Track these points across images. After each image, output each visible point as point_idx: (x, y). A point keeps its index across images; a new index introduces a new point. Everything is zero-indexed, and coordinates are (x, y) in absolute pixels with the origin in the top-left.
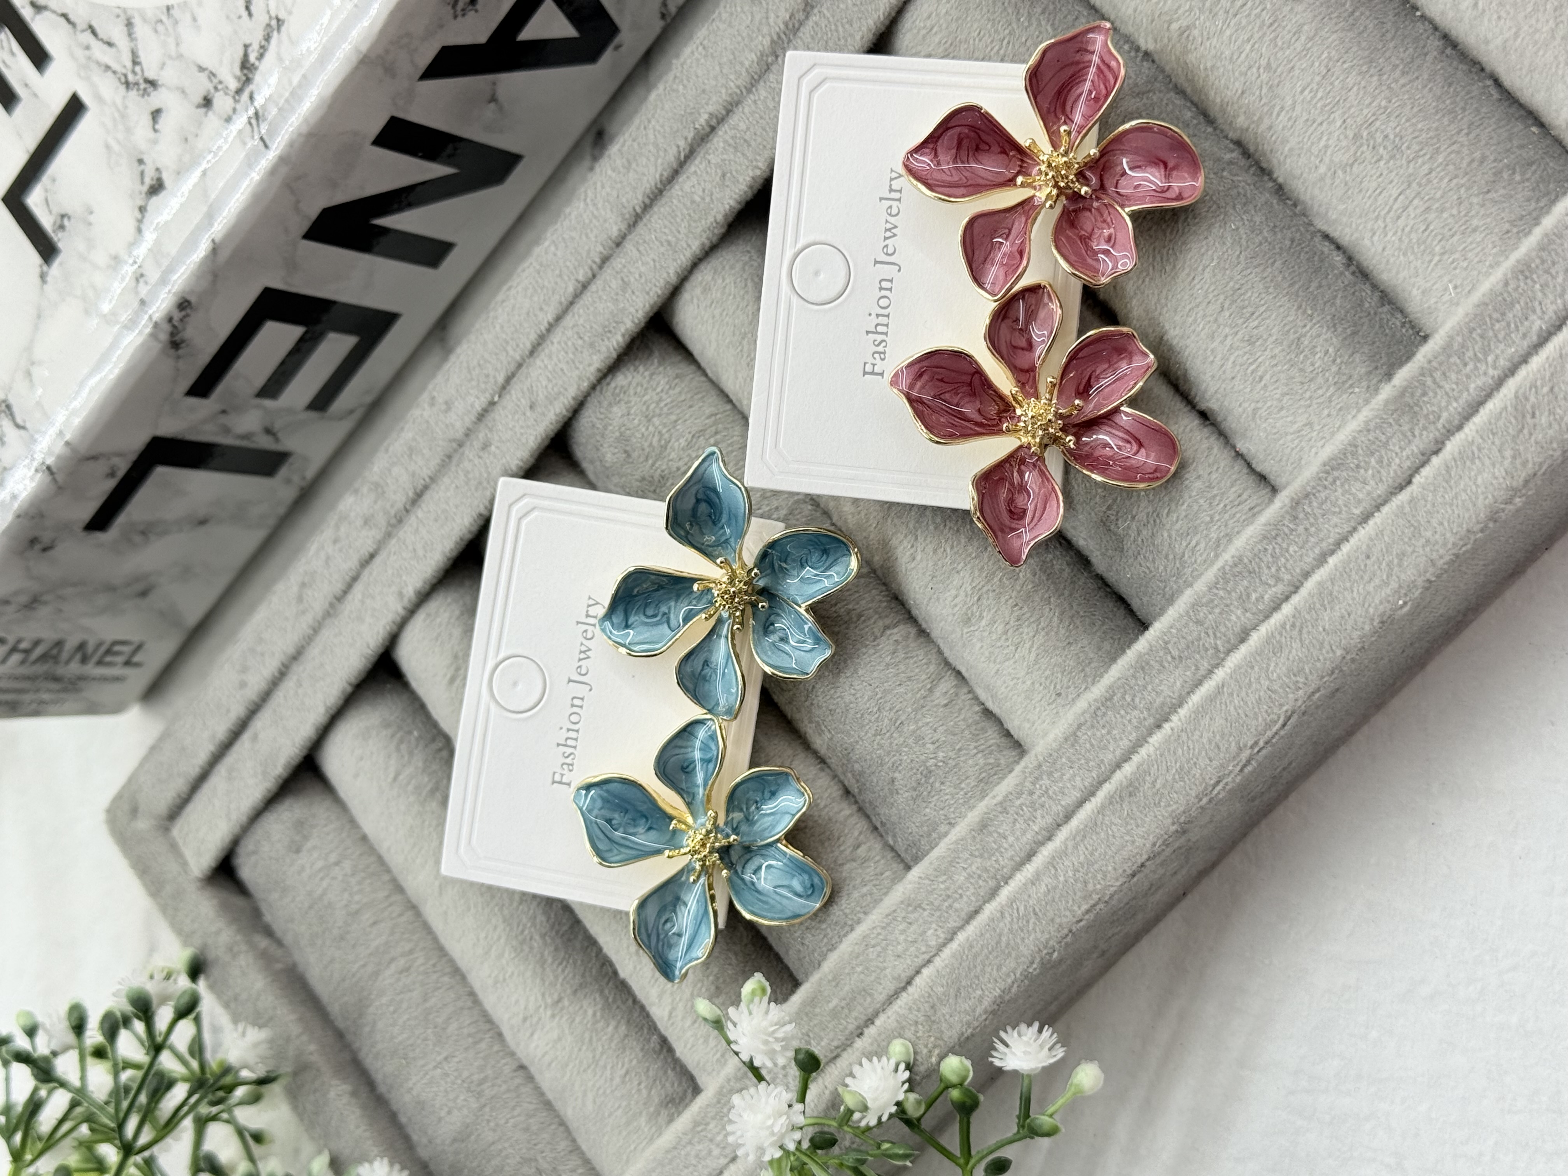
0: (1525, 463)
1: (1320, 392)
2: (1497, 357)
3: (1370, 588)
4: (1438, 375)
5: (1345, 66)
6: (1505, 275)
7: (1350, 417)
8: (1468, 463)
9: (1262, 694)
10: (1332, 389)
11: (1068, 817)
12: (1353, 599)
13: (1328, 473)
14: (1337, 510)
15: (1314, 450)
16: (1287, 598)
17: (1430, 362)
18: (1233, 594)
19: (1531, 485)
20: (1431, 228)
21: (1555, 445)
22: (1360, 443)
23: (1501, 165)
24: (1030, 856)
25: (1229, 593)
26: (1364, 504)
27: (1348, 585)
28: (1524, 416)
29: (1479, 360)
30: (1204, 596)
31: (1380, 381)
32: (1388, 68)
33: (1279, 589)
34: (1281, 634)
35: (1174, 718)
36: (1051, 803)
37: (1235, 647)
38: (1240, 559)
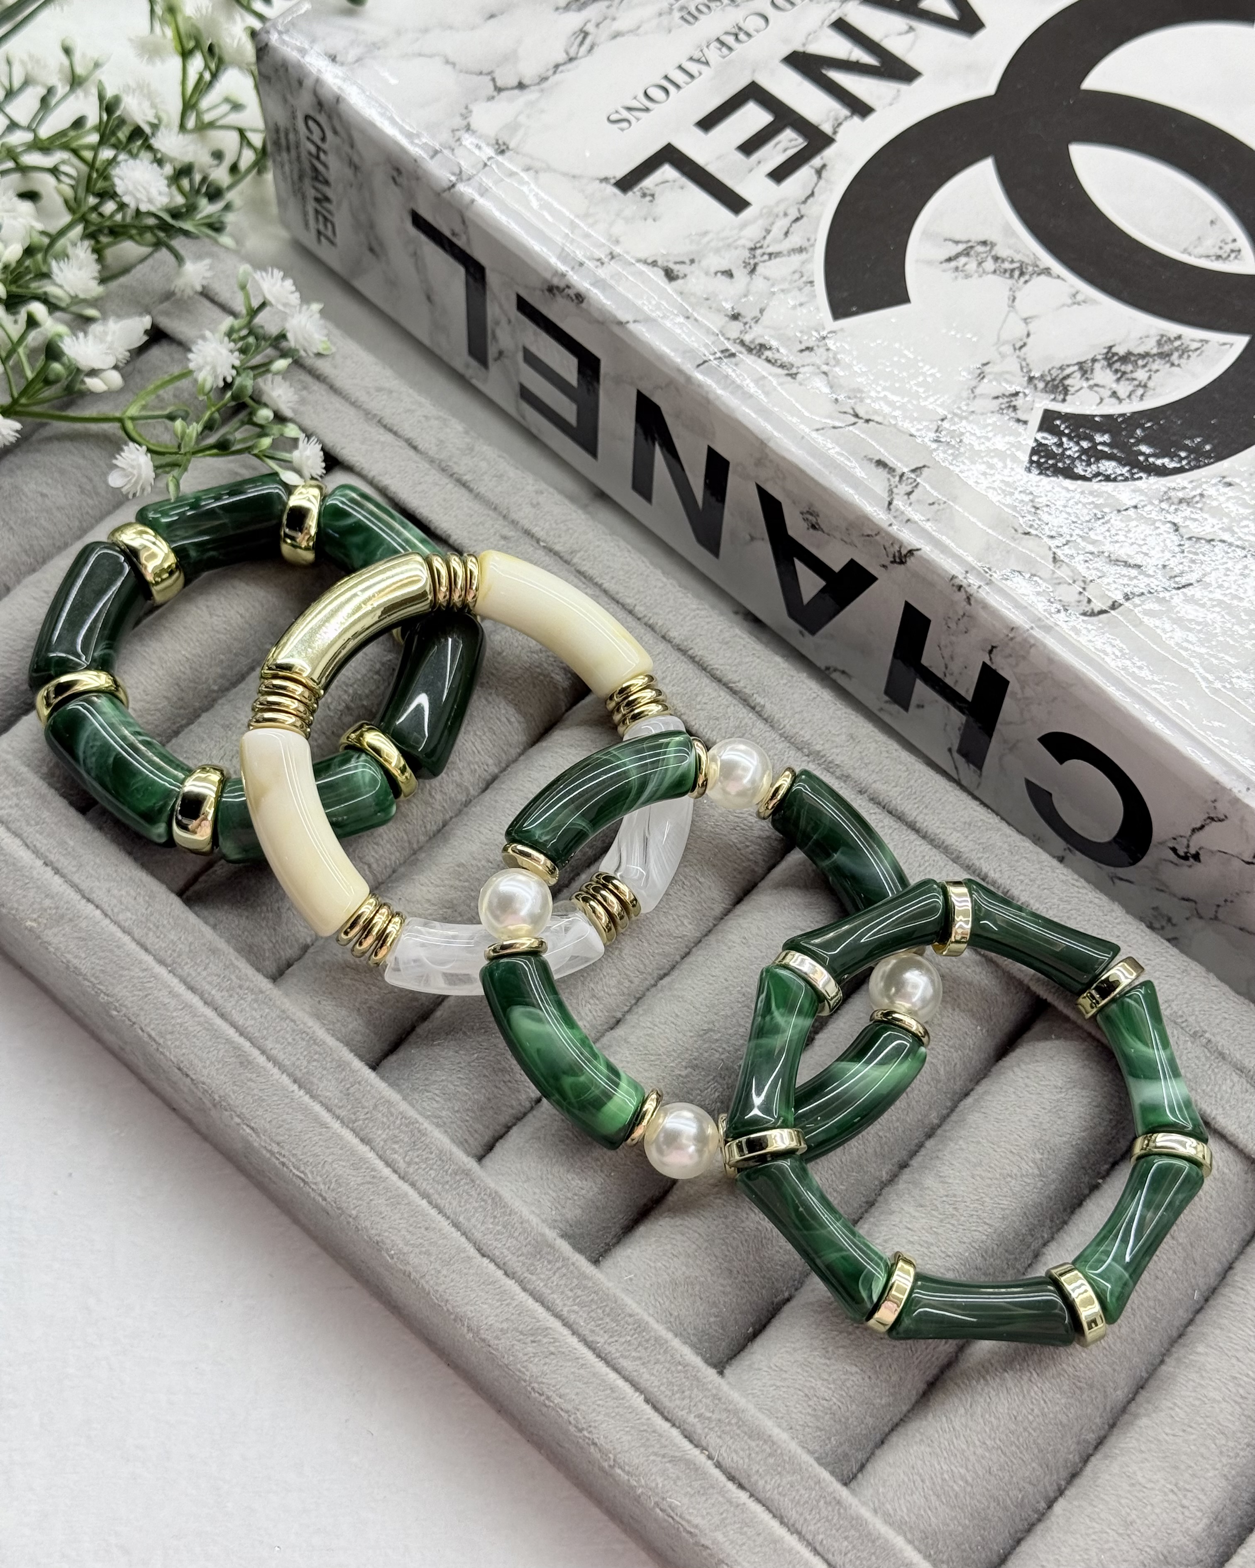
0: (497, 1338)
1: (552, 1186)
2: (577, 1313)
3: (403, 1232)
4: (564, 1270)
6: (637, 1315)
7: (532, 1209)
8: (498, 1297)
9: (321, 1157)
10: (554, 1195)
11: (222, 1016)
12: (395, 1220)
13: (490, 1195)
14: (462, 1204)
15: (508, 1185)
16: (395, 1171)
17: (573, 1264)
18: (397, 1131)
19: (482, 1344)
22: (512, 1217)
23: (721, 1307)
24: (192, 989)
25: (398, 1128)
26: (466, 1224)
27: (406, 1215)
28: (532, 1335)
30: (396, 1110)
31: (561, 1229)
33: (402, 1165)
34: (367, 1168)
35: (302, 1092)
36: (233, 1003)
37: (357, 1135)
38: (424, 1135)
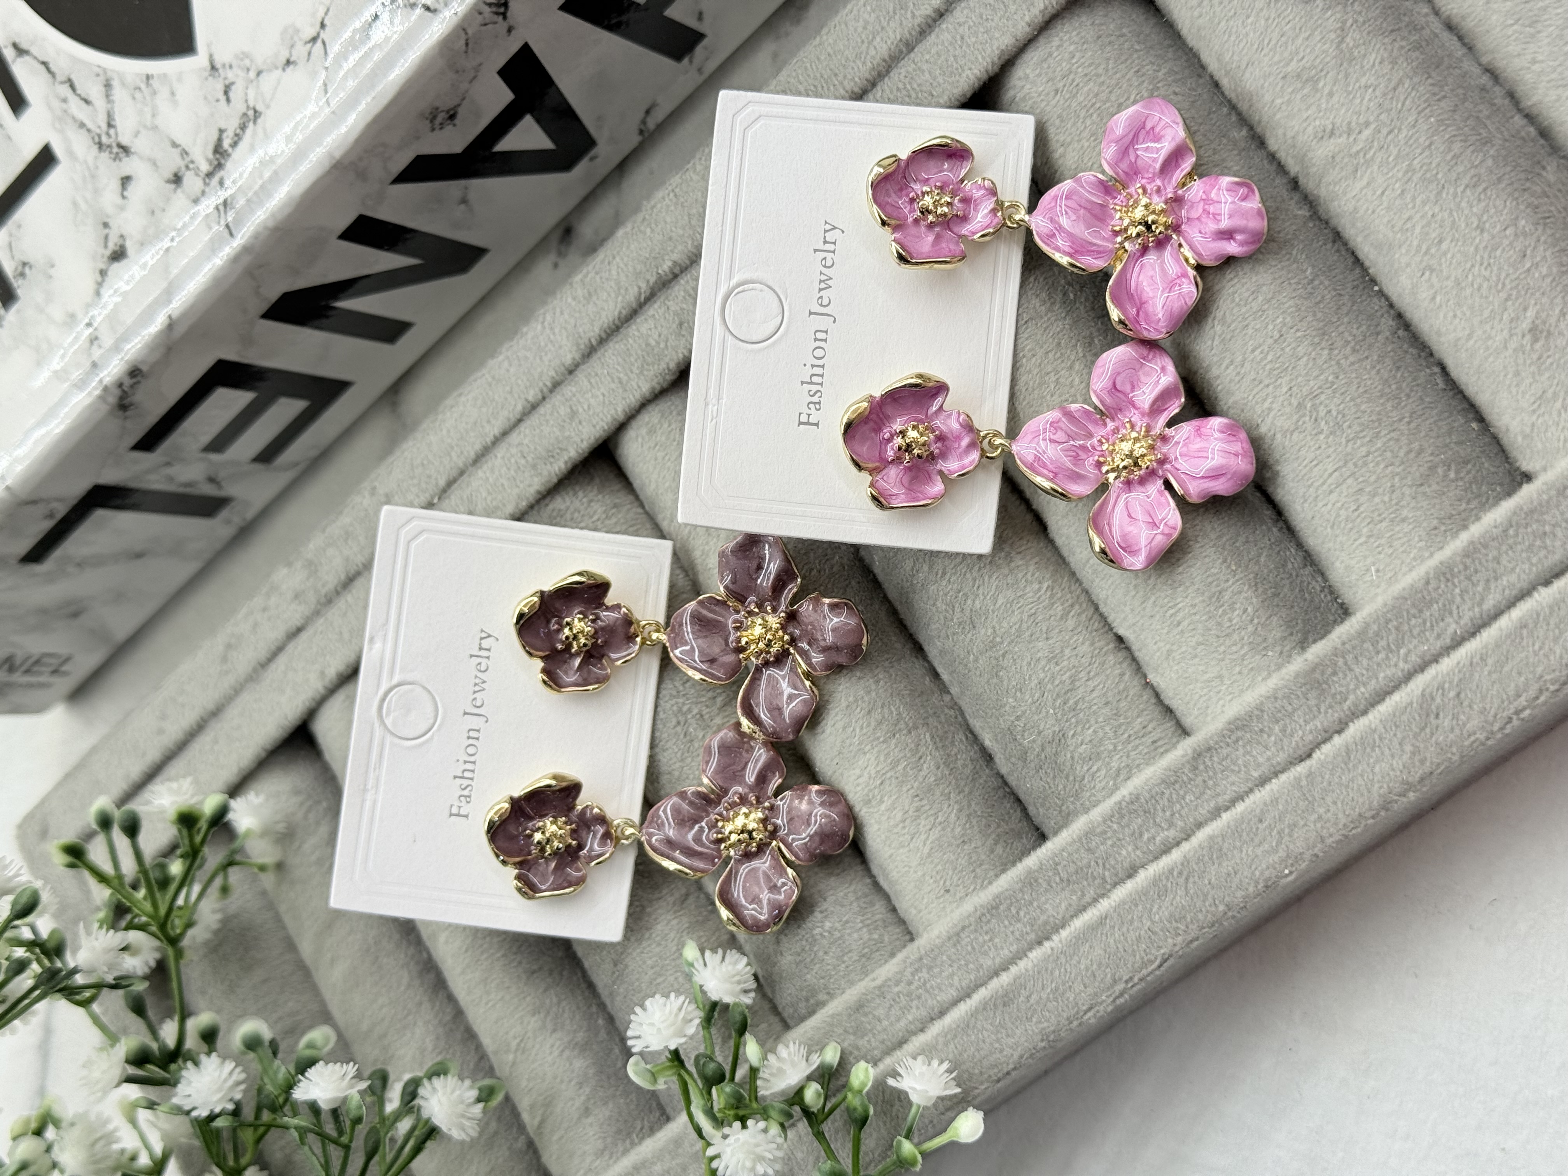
0: (1422, 762)
1: (1234, 649)
2: (1409, 651)
3: (1259, 851)
4: (1350, 657)
5: (1299, 334)
6: (1427, 573)
7: (1260, 679)
8: (1368, 750)
9: (1143, 933)
10: (1246, 648)
11: (942, 1013)
12: (1242, 859)
13: (1231, 731)
14: (1236, 769)
15: (1221, 702)
16: (1178, 844)
17: (1344, 644)
18: (1127, 830)
19: (1427, 782)
20: (1362, 509)
21: (1454, 750)
22: (1266, 709)
23: (1437, 459)
25: (1123, 827)
26: (1263, 768)
27: (1238, 844)
28: (1428, 715)
29: (1391, 651)
30: (1099, 825)
31: (1294, 648)
32: (1339, 343)
33: (1172, 834)
34: (1167, 878)
35: (1055, 938)
36: (927, 995)
37: (1122, 881)
38: (1137, 798)
